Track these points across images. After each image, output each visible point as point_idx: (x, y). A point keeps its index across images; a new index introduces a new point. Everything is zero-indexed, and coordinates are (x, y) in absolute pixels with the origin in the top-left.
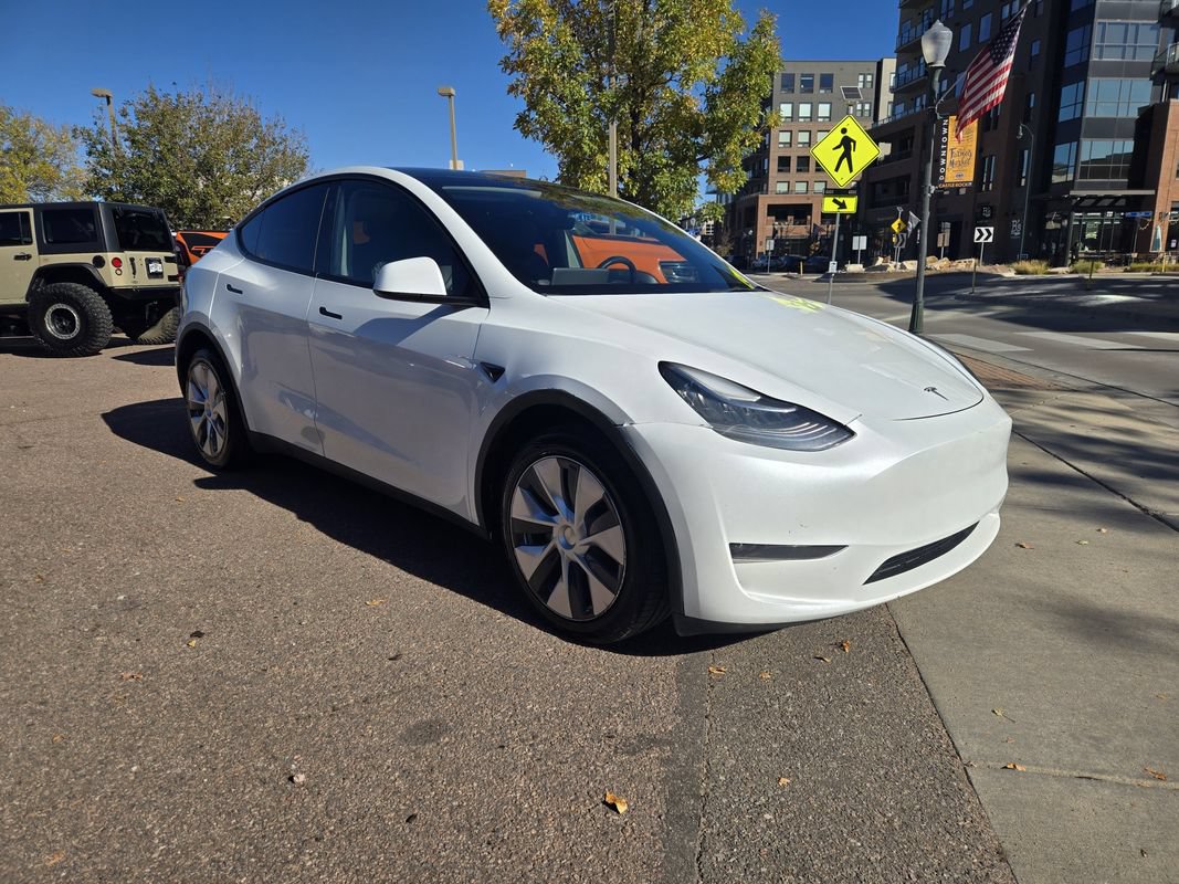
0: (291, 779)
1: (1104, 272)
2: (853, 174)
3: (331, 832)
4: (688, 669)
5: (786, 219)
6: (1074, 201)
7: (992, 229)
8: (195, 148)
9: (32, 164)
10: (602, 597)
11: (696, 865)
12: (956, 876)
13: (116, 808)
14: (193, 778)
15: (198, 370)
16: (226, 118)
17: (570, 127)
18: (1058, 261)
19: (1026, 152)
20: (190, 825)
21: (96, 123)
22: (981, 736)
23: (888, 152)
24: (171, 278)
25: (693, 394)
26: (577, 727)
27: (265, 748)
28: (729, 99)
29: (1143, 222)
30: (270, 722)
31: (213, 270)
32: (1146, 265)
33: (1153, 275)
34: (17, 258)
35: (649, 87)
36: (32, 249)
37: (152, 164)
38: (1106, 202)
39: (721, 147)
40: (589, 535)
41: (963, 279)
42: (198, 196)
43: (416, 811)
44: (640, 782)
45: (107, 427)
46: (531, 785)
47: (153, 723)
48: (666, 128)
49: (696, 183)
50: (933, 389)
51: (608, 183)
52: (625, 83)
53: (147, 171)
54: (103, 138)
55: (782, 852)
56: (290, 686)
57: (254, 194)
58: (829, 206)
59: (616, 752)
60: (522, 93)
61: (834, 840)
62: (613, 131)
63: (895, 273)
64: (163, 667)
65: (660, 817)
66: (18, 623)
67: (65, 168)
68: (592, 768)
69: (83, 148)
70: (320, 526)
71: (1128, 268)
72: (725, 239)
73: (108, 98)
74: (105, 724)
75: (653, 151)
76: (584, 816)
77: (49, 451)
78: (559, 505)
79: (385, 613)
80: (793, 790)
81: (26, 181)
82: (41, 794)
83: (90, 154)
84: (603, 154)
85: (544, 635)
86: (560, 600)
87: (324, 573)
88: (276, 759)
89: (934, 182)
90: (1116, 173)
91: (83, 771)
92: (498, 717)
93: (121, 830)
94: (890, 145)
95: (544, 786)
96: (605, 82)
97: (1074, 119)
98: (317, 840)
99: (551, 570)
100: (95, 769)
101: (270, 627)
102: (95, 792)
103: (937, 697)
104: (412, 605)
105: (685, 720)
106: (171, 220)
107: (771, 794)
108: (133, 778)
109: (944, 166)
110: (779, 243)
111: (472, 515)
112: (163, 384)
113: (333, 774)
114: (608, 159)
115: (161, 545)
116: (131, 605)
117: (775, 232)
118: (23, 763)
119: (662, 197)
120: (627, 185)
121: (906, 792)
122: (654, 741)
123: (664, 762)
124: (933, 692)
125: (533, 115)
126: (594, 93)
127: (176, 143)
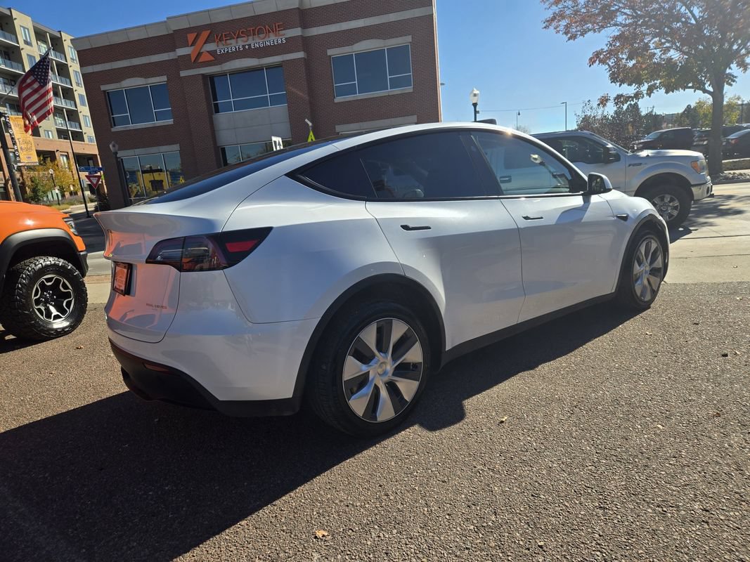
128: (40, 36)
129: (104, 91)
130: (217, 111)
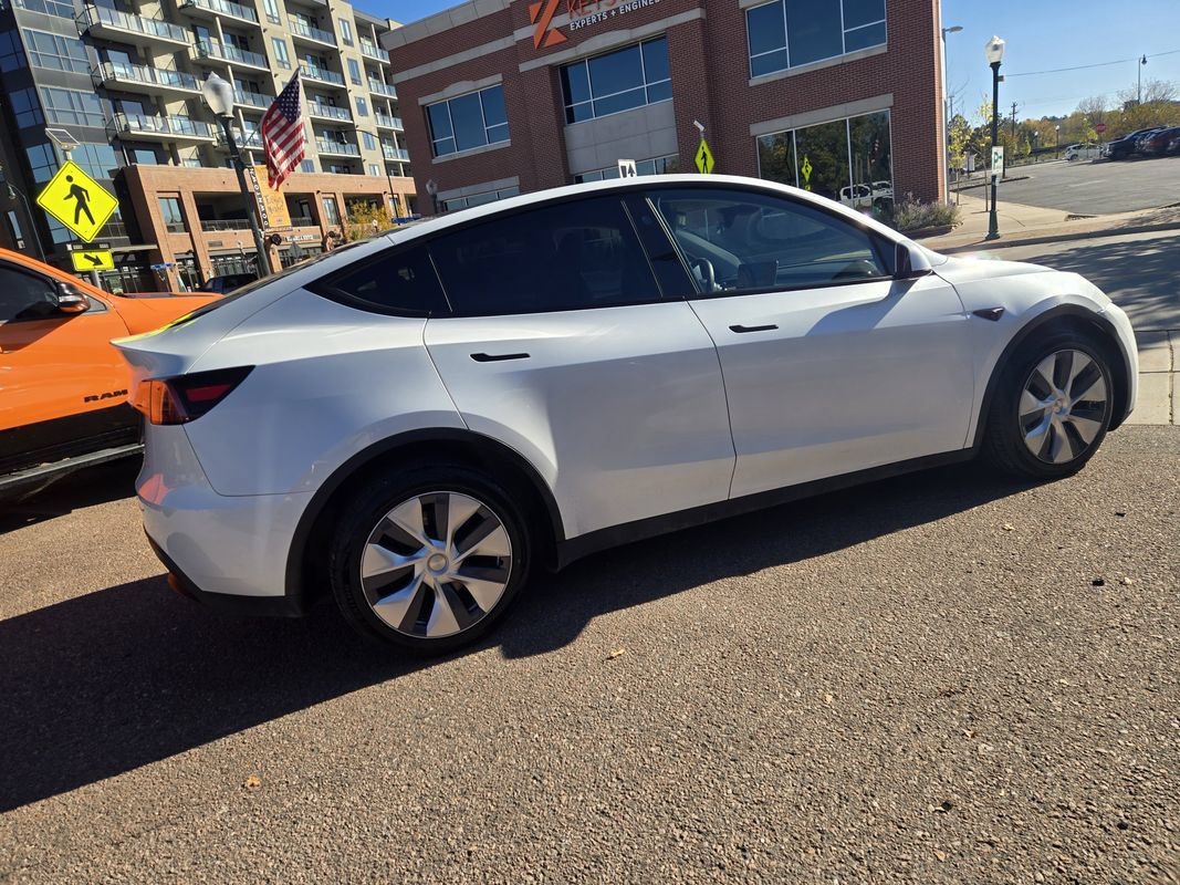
2: (97, 226)
19: (12, 215)
90: (115, 230)
128: (363, 29)
129: (423, 106)
130: (571, 120)
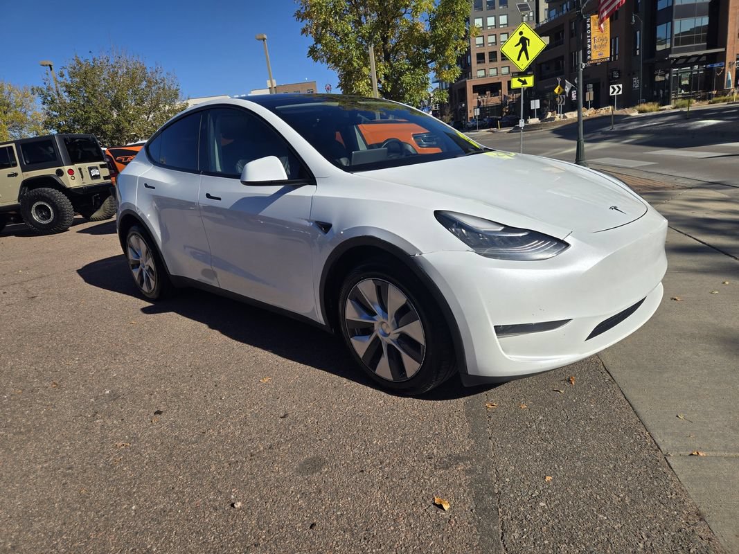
0: (233, 505)
1: (696, 106)
2: (529, 61)
3: (263, 539)
4: (473, 407)
5: (485, 94)
6: (672, 61)
7: (621, 86)
8: (108, 92)
9: (9, 113)
10: (412, 366)
11: (502, 542)
12: (673, 534)
13: (126, 535)
14: (171, 510)
15: (133, 239)
16: (125, 70)
17: (344, 52)
18: (666, 101)
19: (638, 33)
20: (175, 543)
21: (45, 83)
22: (672, 434)
23: (548, 42)
24: (105, 178)
25: (459, 230)
26: (407, 453)
27: (213, 486)
28: (444, 21)
29: (719, 70)
30: (213, 468)
31: (134, 175)
32: (723, 98)
33: (728, 104)
34: (9, 176)
35: (392, 19)
36: (18, 169)
37: (83, 105)
38: (693, 60)
39: (442, 53)
40: (399, 328)
41: (605, 120)
42: (114, 122)
43: (315, 521)
44: (455, 487)
45: (81, 279)
46: (385, 496)
47: (141, 475)
48: (405, 45)
49: (428, 79)
50: (615, 208)
51: (371, 85)
52: (376, 18)
53: (81, 110)
54: (51, 92)
55: (556, 529)
56: (222, 442)
57: (148, 117)
58: (516, 84)
59: (435, 468)
60: (311, 33)
61: (589, 517)
62: (371, 51)
63: (560, 122)
64: (141, 437)
65: (472, 510)
66: (47, 416)
67: (29, 113)
68: (422, 481)
69: (39, 100)
70: (224, 332)
71: (711, 101)
72: (447, 111)
73: (50, 66)
74: (111, 479)
75: (398, 60)
76: (423, 515)
77: (48, 299)
78: (377, 309)
79: (273, 387)
80: (555, 484)
81: (7, 124)
82: (79, 530)
83: (44, 103)
84: (367, 66)
85: (376, 392)
86: (384, 369)
87: (230, 363)
88: (221, 493)
89: (585, 60)
90: (698, 40)
91: (102, 512)
92: (356, 451)
93: (132, 550)
94: (548, 37)
95: (393, 496)
96: (363, 19)
97: (668, 7)
98: (256, 546)
99: (376, 350)
100: (110, 511)
101: (203, 403)
102: (112, 526)
103: (639, 410)
104: (289, 380)
105: (476, 442)
106: (99, 139)
107: (541, 488)
108: (134, 514)
109: (590, 49)
110: (483, 110)
111: (319, 318)
112: (110, 246)
113: (258, 500)
114: (370, 70)
115: (126, 355)
116: (114, 397)
117: (479, 103)
118: (65, 510)
119: (407, 90)
120: (384, 85)
121: (630, 478)
122: (459, 459)
123: (469, 472)
124: (635, 407)
125: (319, 46)
126: (356, 27)
127: (96, 90)
